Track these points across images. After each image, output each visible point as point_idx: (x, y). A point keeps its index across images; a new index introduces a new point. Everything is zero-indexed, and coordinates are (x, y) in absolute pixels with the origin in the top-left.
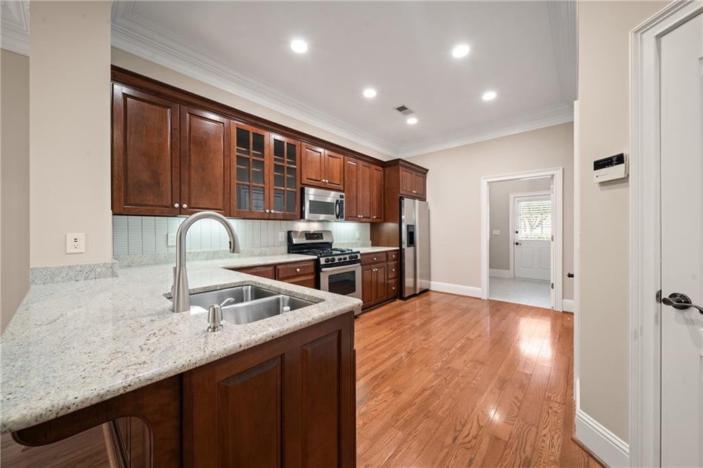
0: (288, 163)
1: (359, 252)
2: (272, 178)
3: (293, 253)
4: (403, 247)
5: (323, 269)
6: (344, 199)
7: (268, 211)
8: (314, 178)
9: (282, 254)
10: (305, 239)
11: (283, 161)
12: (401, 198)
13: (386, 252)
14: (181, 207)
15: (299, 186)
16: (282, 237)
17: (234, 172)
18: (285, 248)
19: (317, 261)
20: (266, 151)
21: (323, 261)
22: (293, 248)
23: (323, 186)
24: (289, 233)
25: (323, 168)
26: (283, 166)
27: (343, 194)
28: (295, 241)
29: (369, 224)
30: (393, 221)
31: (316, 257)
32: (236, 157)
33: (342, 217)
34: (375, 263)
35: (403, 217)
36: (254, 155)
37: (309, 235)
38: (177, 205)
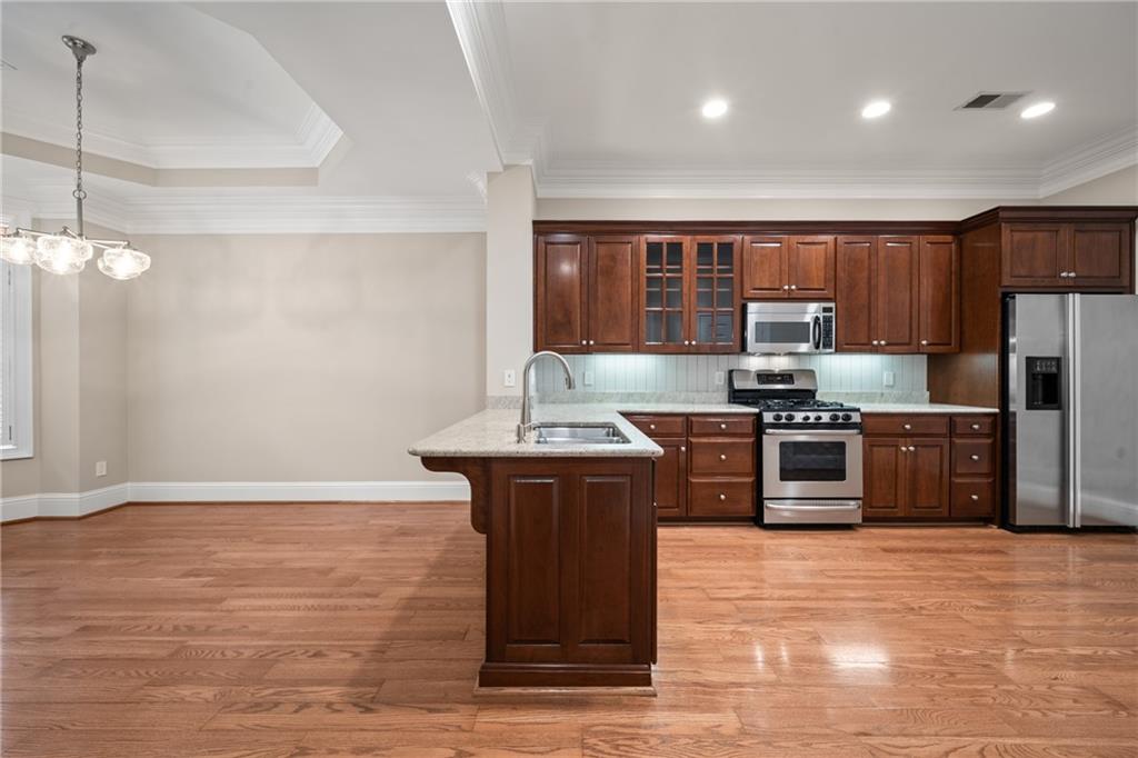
0: (719, 271)
1: (858, 410)
2: (693, 297)
3: (734, 403)
4: (1012, 408)
5: (767, 431)
6: (833, 314)
7: (687, 343)
8: (767, 286)
9: (719, 403)
10: (756, 382)
11: (711, 271)
12: (1006, 298)
13: (951, 416)
14: (588, 343)
15: (738, 302)
16: (720, 378)
17: (644, 297)
18: (725, 395)
19: (759, 416)
20: (685, 262)
21: (768, 417)
22: (736, 396)
23: (786, 296)
24: (731, 372)
25: (785, 267)
26: (712, 278)
27: (832, 305)
28: (738, 385)
29: (925, 357)
30: (986, 349)
31: (757, 410)
32: (645, 280)
33: (827, 345)
34: (907, 435)
35: (1012, 340)
36: (669, 271)
37: (764, 377)
38: (584, 342)
